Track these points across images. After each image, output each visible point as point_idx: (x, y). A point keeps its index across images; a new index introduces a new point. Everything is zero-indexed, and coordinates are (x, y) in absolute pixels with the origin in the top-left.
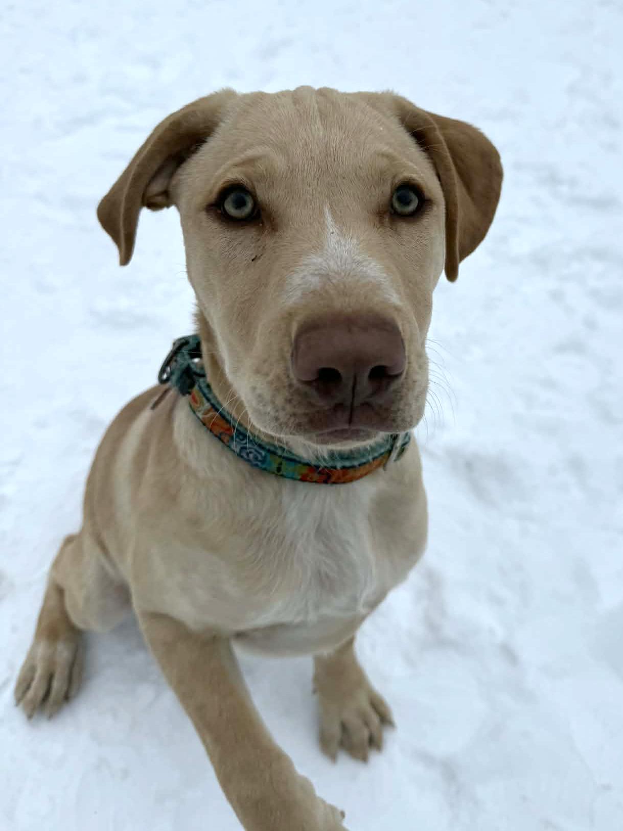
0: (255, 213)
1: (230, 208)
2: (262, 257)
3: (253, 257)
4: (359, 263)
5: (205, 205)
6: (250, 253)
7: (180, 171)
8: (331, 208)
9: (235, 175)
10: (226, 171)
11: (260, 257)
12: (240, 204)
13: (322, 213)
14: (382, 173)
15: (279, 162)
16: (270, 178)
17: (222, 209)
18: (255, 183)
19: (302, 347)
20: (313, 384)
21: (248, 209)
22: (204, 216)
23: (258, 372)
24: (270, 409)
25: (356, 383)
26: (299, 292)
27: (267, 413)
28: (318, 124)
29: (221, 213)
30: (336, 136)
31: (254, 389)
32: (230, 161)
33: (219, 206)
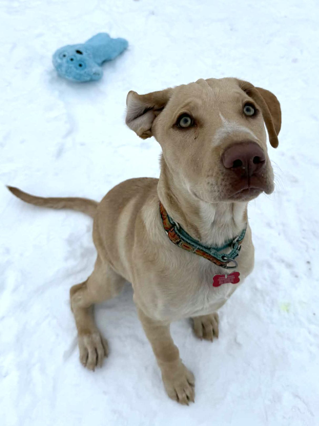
0: (193, 122)
1: (182, 123)
2: (198, 137)
3: (195, 138)
4: (239, 128)
5: (172, 125)
6: (193, 137)
7: (156, 120)
8: (222, 114)
9: (183, 111)
10: (179, 111)
12: (186, 121)
13: (219, 116)
15: (200, 102)
16: (195, 107)
17: (179, 125)
18: (191, 112)
19: (225, 155)
20: (232, 169)
21: (189, 122)
22: (171, 130)
23: (208, 176)
24: (216, 188)
25: (249, 165)
26: (218, 141)
27: (215, 191)
28: (209, 88)
29: (179, 127)
30: (217, 90)
31: (208, 183)
32: (179, 107)
33: (177, 125)
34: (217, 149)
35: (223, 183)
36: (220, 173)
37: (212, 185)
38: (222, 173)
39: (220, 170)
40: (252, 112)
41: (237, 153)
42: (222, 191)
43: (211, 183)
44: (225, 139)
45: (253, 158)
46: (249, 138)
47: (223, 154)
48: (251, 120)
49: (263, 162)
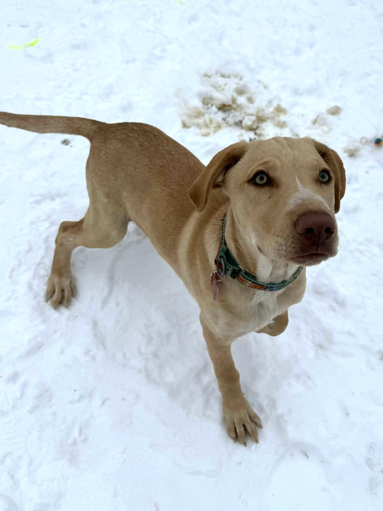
0: (268, 181)
1: (258, 180)
2: (273, 197)
3: (269, 196)
4: (313, 196)
5: (247, 180)
6: (267, 195)
7: (228, 172)
8: (298, 178)
9: (261, 168)
10: (256, 167)
11: (272, 197)
12: (262, 179)
13: (295, 180)
14: (316, 166)
15: (278, 163)
16: (274, 168)
19: (300, 222)
20: (304, 235)
21: (265, 180)
22: (246, 185)
23: (278, 236)
24: (284, 248)
25: (320, 233)
26: (294, 205)
27: (282, 250)
28: (289, 149)
29: (254, 183)
30: (296, 153)
31: (277, 242)
32: (257, 164)
33: (253, 181)
34: (291, 213)
35: (293, 245)
36: (291, 236)
37: (281, 244)
38: (293, 237)
39: (292, 234)
40: (326, 179)
41: (311, 221)
42: (290, 252)
43: (279, 242)
44: (301, 205)
45: (325, 228)
46: (323, 208)
47: (297, 220)
48: (324, 186)
49: (333, 232)
